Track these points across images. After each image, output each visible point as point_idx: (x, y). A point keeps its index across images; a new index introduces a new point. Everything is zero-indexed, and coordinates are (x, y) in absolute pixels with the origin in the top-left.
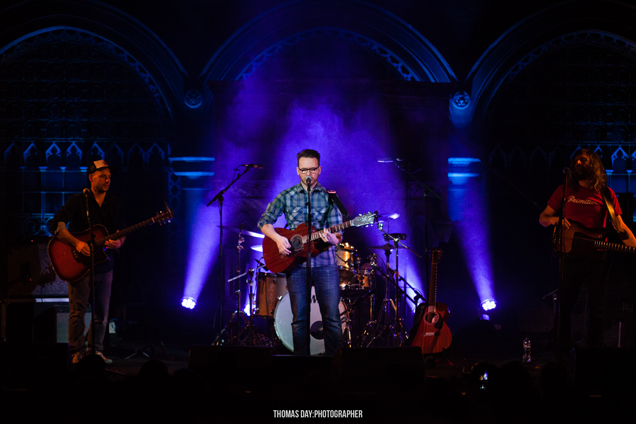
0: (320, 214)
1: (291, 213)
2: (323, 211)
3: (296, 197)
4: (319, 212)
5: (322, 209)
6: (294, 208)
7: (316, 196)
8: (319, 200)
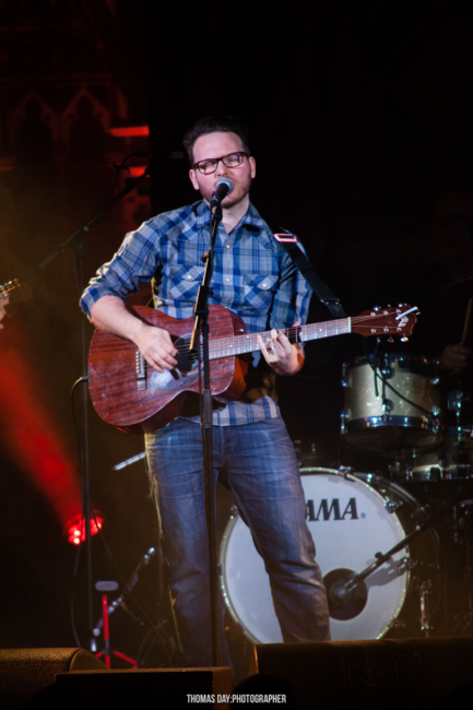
0: (257, 291)
1: (176, 281)
2: (266, 284)
3: (194, 237)
4: (253, 284)
5: (262, 277)
6: (187, 268)
7: (247, 243)
8: (255, 253)
